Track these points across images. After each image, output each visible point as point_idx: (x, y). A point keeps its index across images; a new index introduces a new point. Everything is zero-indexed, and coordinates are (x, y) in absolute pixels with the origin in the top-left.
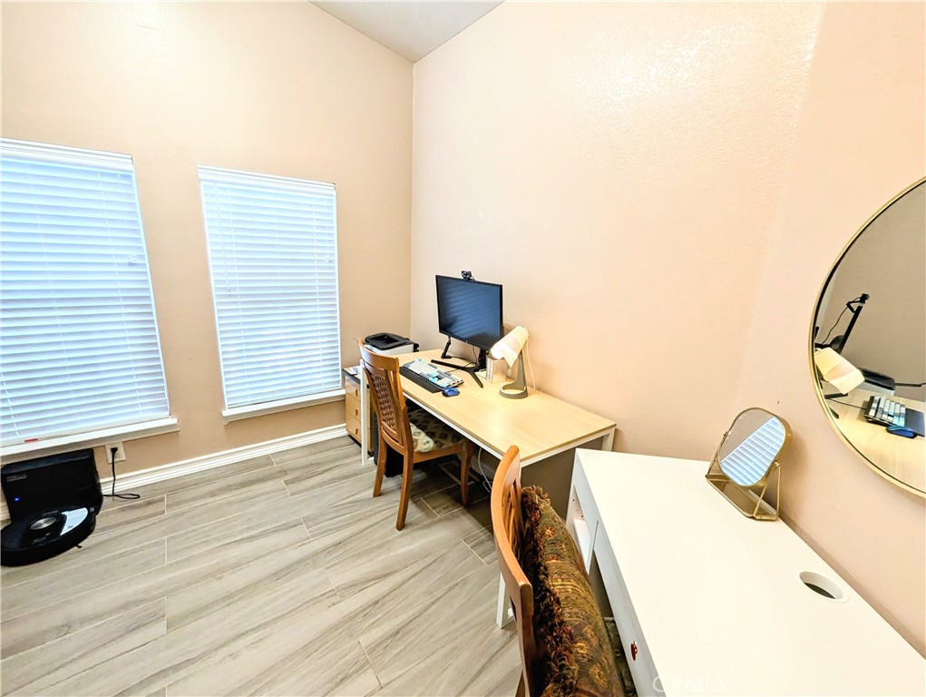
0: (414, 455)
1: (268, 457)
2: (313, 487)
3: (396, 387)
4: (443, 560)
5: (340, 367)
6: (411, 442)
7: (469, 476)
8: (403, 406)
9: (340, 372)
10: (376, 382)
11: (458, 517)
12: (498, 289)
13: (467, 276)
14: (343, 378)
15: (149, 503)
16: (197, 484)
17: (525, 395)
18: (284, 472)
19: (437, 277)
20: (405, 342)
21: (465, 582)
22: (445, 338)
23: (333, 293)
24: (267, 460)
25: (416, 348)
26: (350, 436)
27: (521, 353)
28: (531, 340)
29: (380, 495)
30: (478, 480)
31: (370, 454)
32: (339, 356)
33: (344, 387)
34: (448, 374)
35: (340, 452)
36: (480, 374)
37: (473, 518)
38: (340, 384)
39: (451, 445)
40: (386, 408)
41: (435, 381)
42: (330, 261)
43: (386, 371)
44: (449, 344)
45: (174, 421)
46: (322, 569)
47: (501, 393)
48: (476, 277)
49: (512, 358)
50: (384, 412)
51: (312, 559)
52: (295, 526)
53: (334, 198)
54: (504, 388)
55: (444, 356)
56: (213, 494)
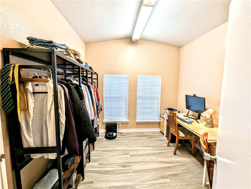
0: (179, 137)
1: (143, 132)
2: (153, 140)
3: (176, 120)
4: (187, 165)
5: (159, 115)
6: (178, 134)
7: (194, 149)
8: (177, 124)
9: (159, 116)
10: (170, 118)
11: (191, 157)
12: (204, 99)
13: (195, 96)
14: (160, 117)
15: (124, 135)
16: (131, 134)
17: (213, 127)
18: (147, 136)
19: (186, 95)
20: (176, 111)
21: (193, 172)
22: (188, 110)
23: (159, 98)
24: (143, 133)
25: (179, 112)
26: (161, 132)
27: (211, 115)
28: (214, 112)
29: (169, 146)
30: (197, 150)
31: (166, 137)
32: (159, 112)
33: (160, 119)
34: (189, 119)
35: (158, 135)
36: (198, 120)
37: (196, 159)
38: (159, 119)
39: (189, 137)
40: (172, 124)
41: (185, 120)
42: (159, 91)
43: (173, 116)
44: (189, 112)
45: (128, 121)
46: (157, 157)
47: (205, 125)
48: (197, 96)
49: (208, 116)
50: (172, 125)
51: (155, 154)
52: (150, 147)
53: (161, 78)
54: (206, 124)
55: (187, 115)
56: (134, 136)
